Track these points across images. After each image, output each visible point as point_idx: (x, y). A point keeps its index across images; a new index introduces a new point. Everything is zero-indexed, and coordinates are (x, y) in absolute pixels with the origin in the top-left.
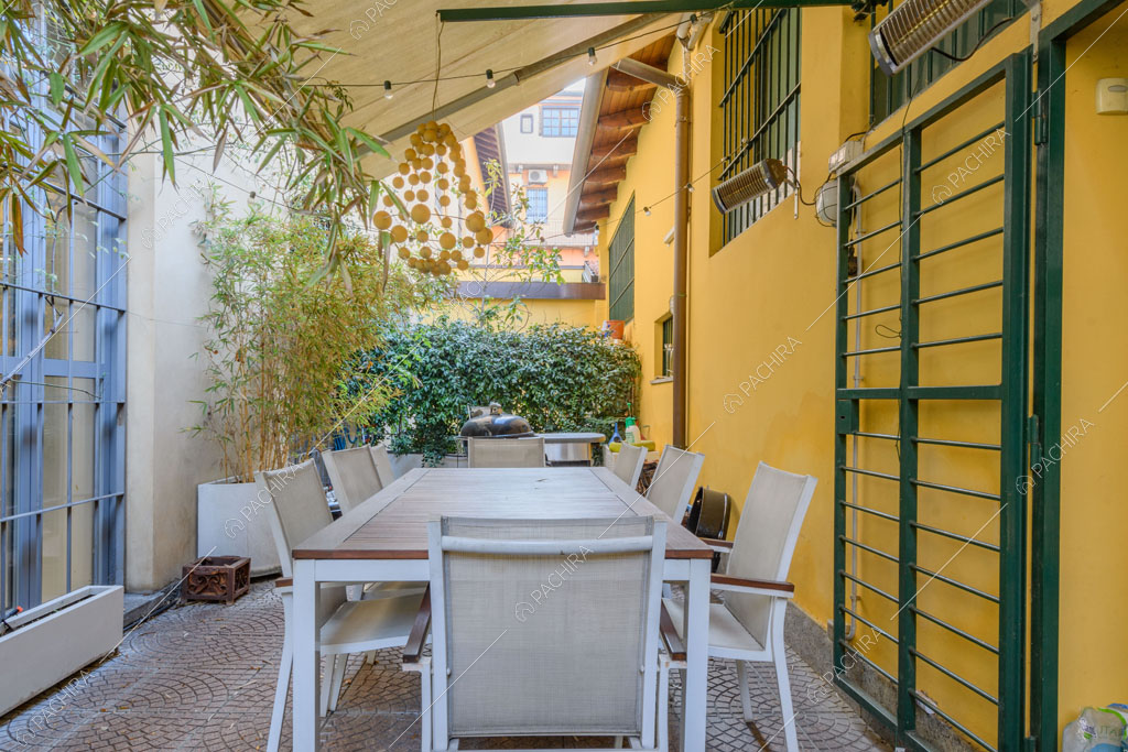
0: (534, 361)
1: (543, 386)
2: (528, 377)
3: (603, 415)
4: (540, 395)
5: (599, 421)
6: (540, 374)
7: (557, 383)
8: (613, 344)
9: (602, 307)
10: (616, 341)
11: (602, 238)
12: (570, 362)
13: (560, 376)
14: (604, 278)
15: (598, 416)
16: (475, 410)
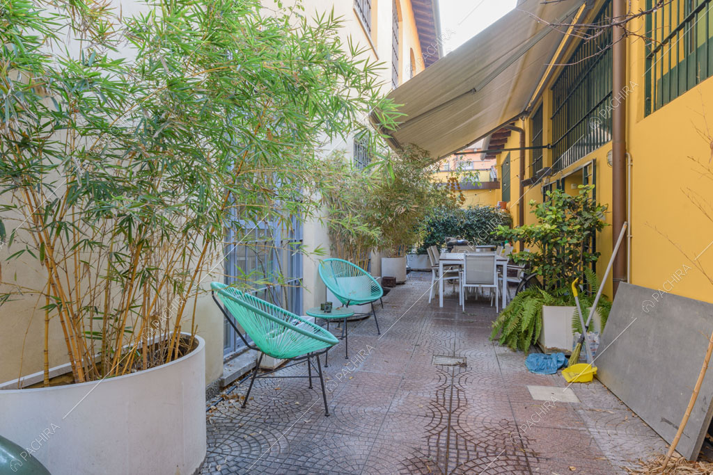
0: (469, 219)
1: (474, 229)
2: (466, 225)
3: (497, 240)
4: (472, 232)
5: (495, 242)
6: (472, 224)
7: (479, 228)
8: (501, 212)
9: (499, 192)
10: (503, 210)
11: (498, 162)
12: (484, 220)
13: (480, 225)
14: (500, 179)
15: (495, 240)
16: (448, 238)
